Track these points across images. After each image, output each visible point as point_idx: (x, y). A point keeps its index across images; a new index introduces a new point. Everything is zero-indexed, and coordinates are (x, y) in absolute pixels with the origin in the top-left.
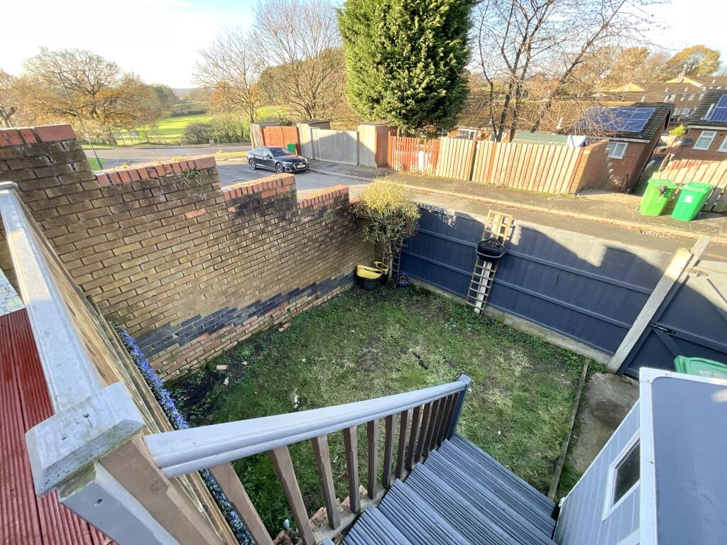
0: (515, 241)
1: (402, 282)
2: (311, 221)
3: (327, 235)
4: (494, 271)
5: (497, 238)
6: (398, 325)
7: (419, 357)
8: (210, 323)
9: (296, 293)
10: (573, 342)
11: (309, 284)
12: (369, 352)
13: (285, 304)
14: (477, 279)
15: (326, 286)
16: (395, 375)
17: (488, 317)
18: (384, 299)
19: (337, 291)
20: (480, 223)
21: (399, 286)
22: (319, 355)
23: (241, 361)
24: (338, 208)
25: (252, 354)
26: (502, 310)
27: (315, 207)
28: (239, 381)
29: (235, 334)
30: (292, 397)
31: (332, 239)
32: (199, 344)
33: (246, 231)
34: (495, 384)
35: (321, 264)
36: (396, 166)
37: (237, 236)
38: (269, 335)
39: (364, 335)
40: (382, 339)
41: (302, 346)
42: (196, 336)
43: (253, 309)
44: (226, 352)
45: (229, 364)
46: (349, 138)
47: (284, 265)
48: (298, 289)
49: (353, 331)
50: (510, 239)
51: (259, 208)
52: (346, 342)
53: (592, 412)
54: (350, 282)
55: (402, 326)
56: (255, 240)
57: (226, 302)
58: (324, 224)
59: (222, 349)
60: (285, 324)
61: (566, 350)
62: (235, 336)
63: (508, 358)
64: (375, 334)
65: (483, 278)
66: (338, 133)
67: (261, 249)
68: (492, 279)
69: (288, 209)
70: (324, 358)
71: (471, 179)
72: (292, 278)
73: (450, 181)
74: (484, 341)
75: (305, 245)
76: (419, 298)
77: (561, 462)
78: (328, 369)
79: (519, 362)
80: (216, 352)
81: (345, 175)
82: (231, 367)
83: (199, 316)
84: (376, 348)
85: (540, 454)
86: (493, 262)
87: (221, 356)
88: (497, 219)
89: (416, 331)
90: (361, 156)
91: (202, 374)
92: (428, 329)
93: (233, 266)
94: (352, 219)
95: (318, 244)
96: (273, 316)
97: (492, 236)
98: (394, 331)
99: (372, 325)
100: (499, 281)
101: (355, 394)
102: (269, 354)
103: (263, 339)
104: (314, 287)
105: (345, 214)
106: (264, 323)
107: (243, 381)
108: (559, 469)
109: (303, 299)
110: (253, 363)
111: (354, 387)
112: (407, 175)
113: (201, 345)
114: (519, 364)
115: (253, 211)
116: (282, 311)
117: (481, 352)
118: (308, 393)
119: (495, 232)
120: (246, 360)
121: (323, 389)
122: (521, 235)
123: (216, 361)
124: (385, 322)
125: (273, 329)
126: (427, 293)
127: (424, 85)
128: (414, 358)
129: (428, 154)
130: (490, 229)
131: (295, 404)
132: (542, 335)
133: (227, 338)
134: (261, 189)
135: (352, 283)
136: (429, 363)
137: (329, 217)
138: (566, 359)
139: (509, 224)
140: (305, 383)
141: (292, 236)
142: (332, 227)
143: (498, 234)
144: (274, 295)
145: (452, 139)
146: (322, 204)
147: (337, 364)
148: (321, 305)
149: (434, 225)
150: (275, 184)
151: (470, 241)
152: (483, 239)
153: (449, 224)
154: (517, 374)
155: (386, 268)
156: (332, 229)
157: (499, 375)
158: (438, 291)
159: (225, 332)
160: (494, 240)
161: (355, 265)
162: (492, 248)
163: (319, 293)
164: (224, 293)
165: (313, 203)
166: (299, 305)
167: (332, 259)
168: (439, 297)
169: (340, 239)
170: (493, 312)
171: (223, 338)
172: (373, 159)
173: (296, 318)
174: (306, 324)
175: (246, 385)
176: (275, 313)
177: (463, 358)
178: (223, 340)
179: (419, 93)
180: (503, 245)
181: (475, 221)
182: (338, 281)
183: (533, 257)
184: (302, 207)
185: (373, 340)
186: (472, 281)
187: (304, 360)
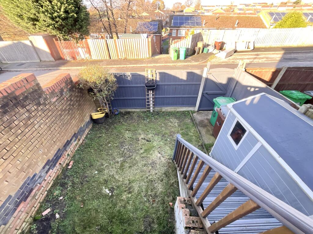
0: (158, 79)
1: (116, 113)
2: (57, 99)
3: (70, 104)
4: (154, 93)
5: (151, 80)
6: (127, 131)
7: (145, 139)
8: (21, 195)
9: (68, 143)
10: (185, 108)
11: (72, 135)
12: (124, 149)
13: (65, 153)
14: (148, 99)
15: (81, 131)
16: (142, 151)
17: (156, 112)
18: (112, 123)
19: (87, 131)
20: (142, 75)
21: (115, 115)
22: (103, 165)
23: (57, 199)
24: (69, 87)
25: (62, 191)
26: (160, 107)
27: (56, 91)
28: (66, 209)
29: (43, 188)
30: (104, 192)
31: (73, 105)
32: (20, 213)
33: (16, 122)
34: (174, 133)
35: (74, 122)
36: (68, 58)
37: (11, 129)
38: (64, 175)
39: (116, 144)
40: (126, 140)
41: (90, 167)
42: (15, 210)
43: (48, 167)
44: (43, 202)
45: (51, 206)
46: (25, 45)
47: (54, 132)
48: (68, 141)
49: (110, 145)
50: (156, 79)
51: (18, 103)
52: (110, 151)
53: (199, 126)
54: (90, 124)
55: (129, 131)
56: (26, 126)
57: (27, 174)
58: (65, 99)
59: (39, 202)
60: (70, 163)
61: (183, 111)
62: (43, 190)
63: (171, 122)
64: (121, 140)
65: (150, 98)
66: (14, 43)
67: (34, 129)
68: (154, 97)
69: (40, 97)
70: (106, 164)
71: (110, 58)
72: (62, 137)
73: (101, 61)
74: (160, 121)
75: (61, 115)
76: (127, 116)
77: (203, 144)
78: (113, 168)
79: (175, 122)
80: (35, 208)
81: (36, 69)
82: (53, 207)
83: (10, 197)
84: (126, 146)
85: (197, 146)
86: (153, 90)
87: (41, 206)
88: (149, 71)
89: (136, 130)
90: (40, 56)
91: (34, 226)
92: (140, 126)
93: (19, 150)
94: (78, 91)
95: (67, 112)
96: (61, 163)
97: (149, 80)
98: (128, 135)
99: (117, 137)
100: (156, 96)
101: (132, 169)
102: (73, 183)
103: (63, 179)
104: (76, 135)
105: (74, 89)
106: (57, 170)
107: (68, 207)
108: (204, 146)
109: (73, 145)
110: (67, 194)
111: (130, 167)
112: (77, 62)
113: (22, 212)
114: (175, 123)
115: (15, 107)
116: (65, 157)
117: (163, 125)
118: (111, 184)
119: (150, 77)
120: (60, 196)
121: (117, 177)
122: (160, 76)
123: (39, 212)
124: (121, 133)
125: (65, 170)
126: (129, 113)
127: (62, 10)
128: (143, 141)
129: (84, 49)
130: (148, 77)
131: (109, 194)
132: (175, 110)
133: (39, 194)
134: (13, 90)
135: (91, 124)
136: (150, 139)
137: (67, 94)
138: (185, 114)
139: (155, 73)
140: (106, 181)
141: (50, 113)
142: (71, 99)
143: (152, 78)
144: (56, 152)
145: (94, 40)
146: (59, 88)
147: (115, 163)
148: (83, 142)
149: (122, 82)
150: (22, 83)
151: (140, 84)
152: (146, 82)
153: (129, 79)
154: (177, 126)
155: (106, 110)
156: (71, 100)
157: (173, 129)
158: (133, 110)
159: (36, 192)
160: (150, 81)
161: (90, 114)
162: (151, 84)
163: (79, 137)
164: (22, 170)
165: (54, 89)
166: (72, 149)
167: (78, 116)
168: (135, 112)
169: (77, 104)
170: (157, 109)
171: (35, 197)
172: (50, 56)
173: (74, 156)
174: (82, 156)
175: (72, 208)
176: (61, 161)
177: (159, 131)
178: (36, 198)
179: (62, 15)
180: (154, 82)
181: (140, 75)
182: (85, 126)
183: (166, 83)
184: (48, 93)
185: (122, 144)
186: (147, 100)
187: (96, 172)
